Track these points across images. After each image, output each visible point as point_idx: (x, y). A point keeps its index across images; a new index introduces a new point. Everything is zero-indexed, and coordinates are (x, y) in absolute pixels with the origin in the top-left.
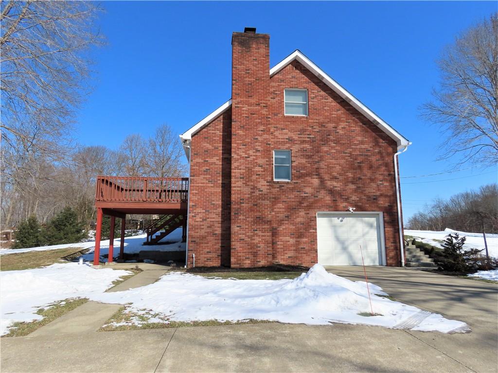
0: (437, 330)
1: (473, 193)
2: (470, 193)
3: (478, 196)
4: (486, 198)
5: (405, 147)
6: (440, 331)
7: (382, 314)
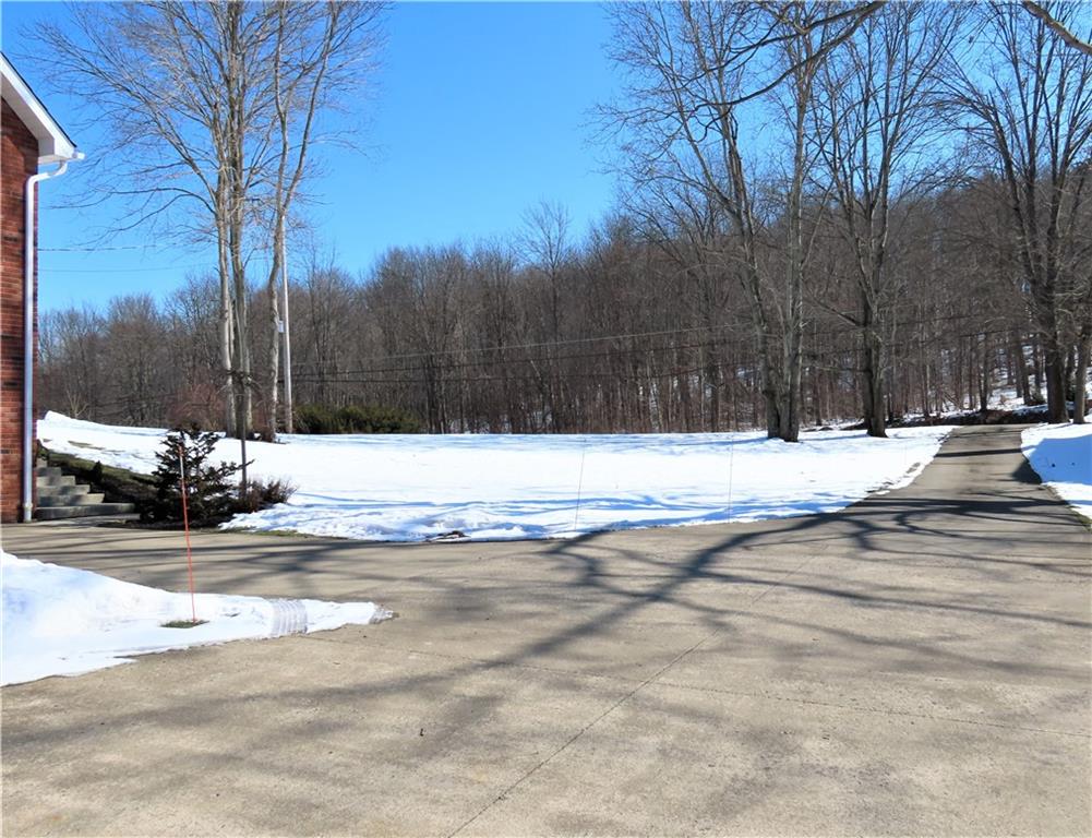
0: (350, 622)
1: (89, 313)
2: (82, 312)
3: (101, 322)
4: (119, 328)
5: (62, 162)
6: (355, 622)
7: (205, 619)
